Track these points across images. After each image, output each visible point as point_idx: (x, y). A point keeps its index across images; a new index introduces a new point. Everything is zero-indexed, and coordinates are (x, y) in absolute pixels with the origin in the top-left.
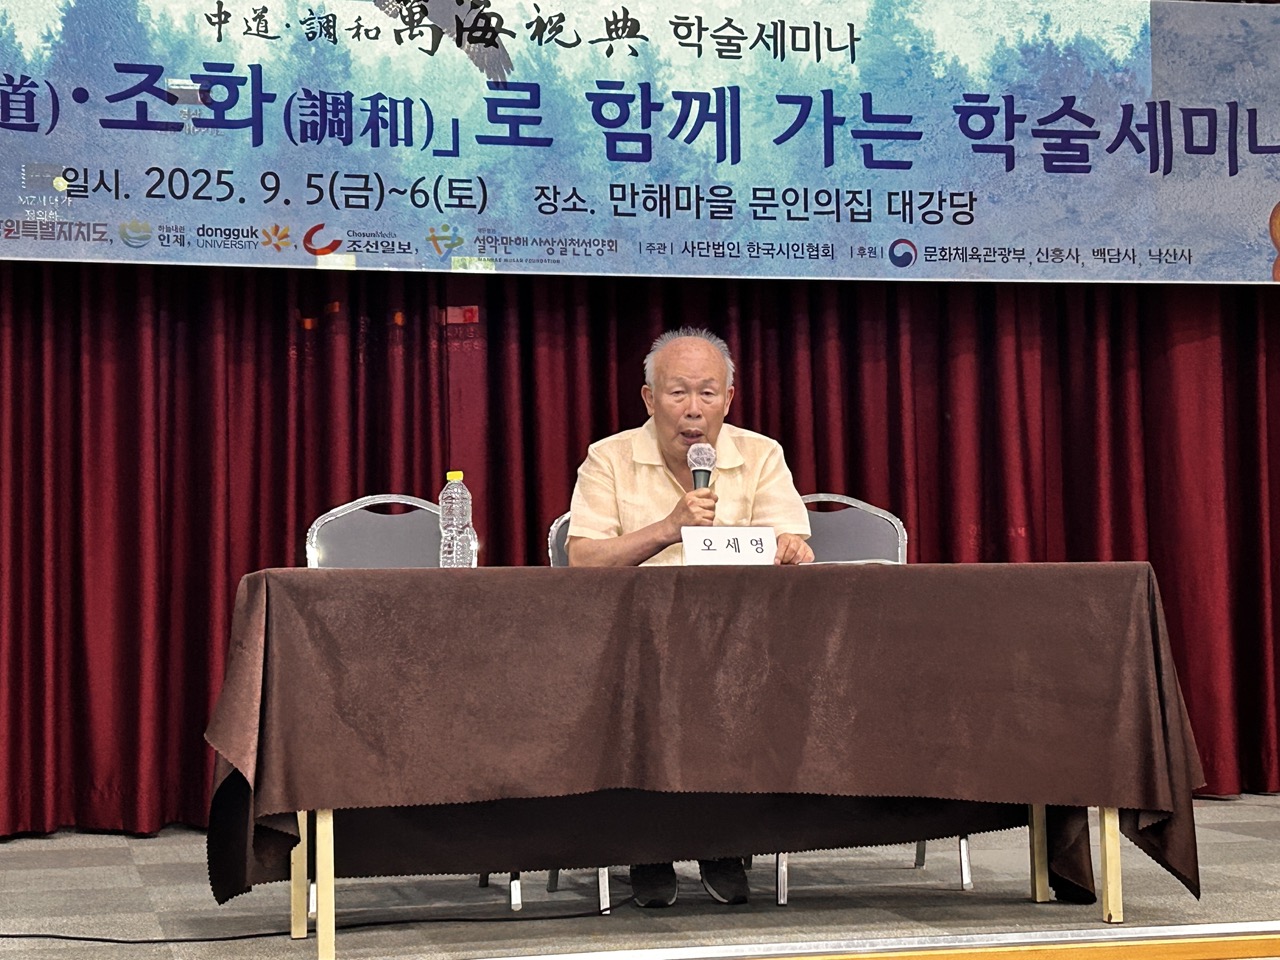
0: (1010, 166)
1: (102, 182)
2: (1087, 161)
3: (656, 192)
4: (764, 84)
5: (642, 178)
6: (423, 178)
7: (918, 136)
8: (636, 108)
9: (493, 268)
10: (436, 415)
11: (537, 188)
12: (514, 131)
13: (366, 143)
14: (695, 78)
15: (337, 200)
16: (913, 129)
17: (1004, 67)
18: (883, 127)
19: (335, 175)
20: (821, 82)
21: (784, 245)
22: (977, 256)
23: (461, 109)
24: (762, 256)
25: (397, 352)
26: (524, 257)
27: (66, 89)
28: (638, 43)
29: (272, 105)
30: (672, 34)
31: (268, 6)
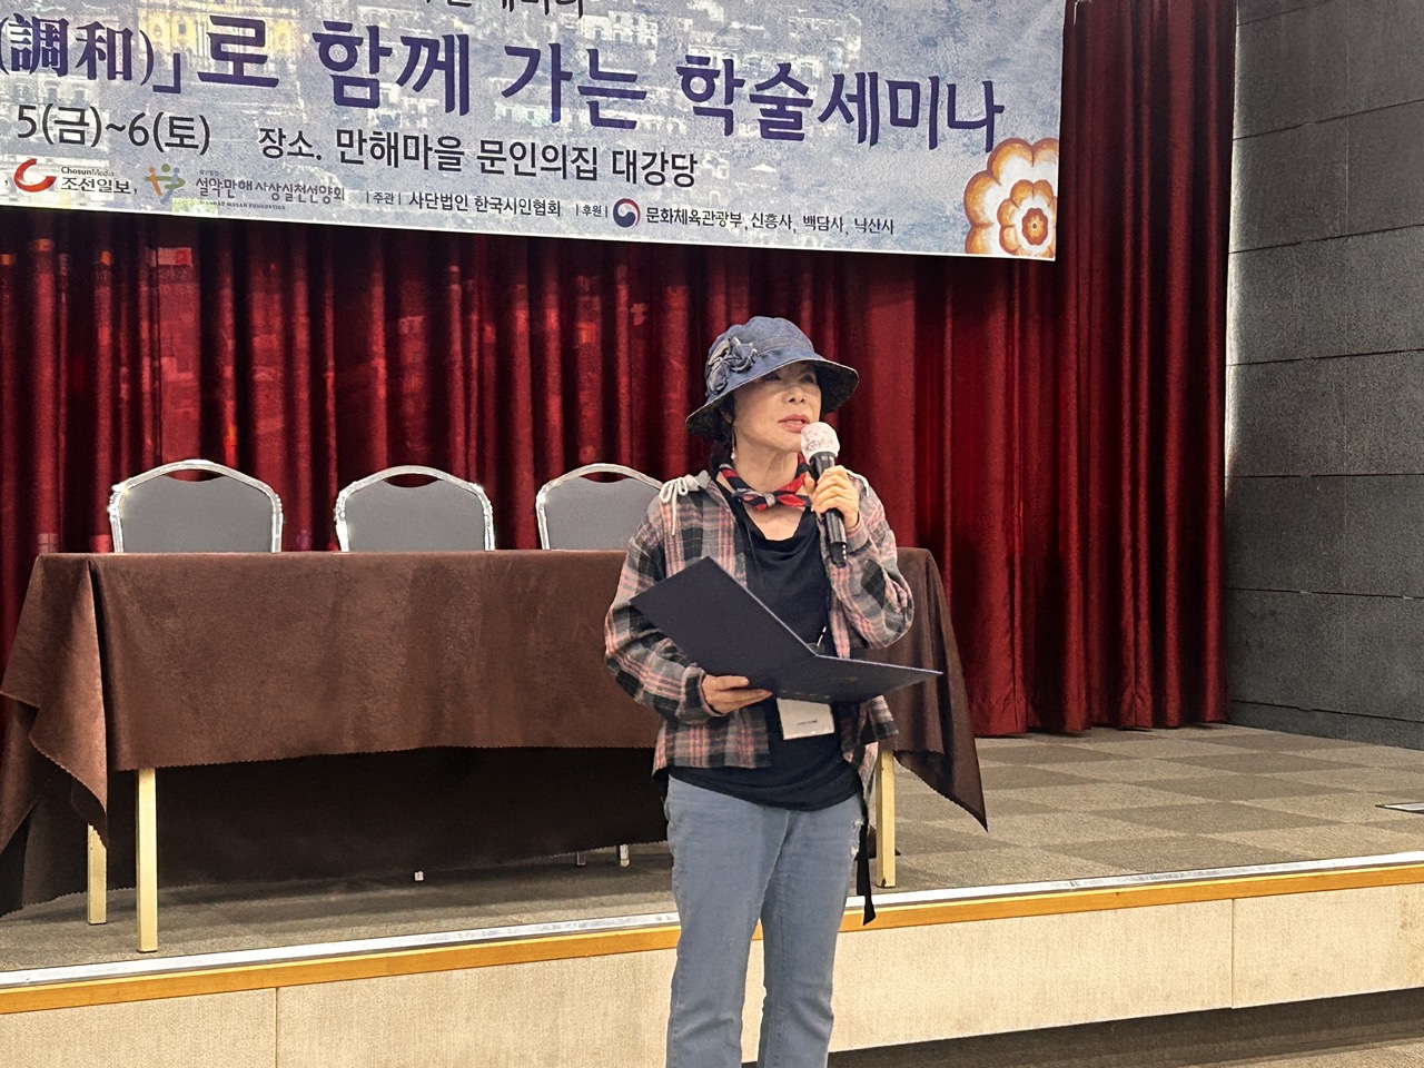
0: (729, 130)
2: (800, 128)
3: (383, 140)
4: (492, 34)
5: (370, 125)
6: (143, 115)
7: (642, 95)
8: (364, 51)
9: (216, 212)
10: (146, 362)
11: (262, 130)
12: (239, 69)
13: (83, 75)
14: (426, 23)
15: (51, 134)
16: (638, 88)
17: (724, 31)
18: (609, 85)
19: (50, 105)
20: (549, 34)
21: (512, 200)
22: (695, 219)
23: (182, 44)
24: (490, 210)
25: (104, 293)
26: (248, 202)
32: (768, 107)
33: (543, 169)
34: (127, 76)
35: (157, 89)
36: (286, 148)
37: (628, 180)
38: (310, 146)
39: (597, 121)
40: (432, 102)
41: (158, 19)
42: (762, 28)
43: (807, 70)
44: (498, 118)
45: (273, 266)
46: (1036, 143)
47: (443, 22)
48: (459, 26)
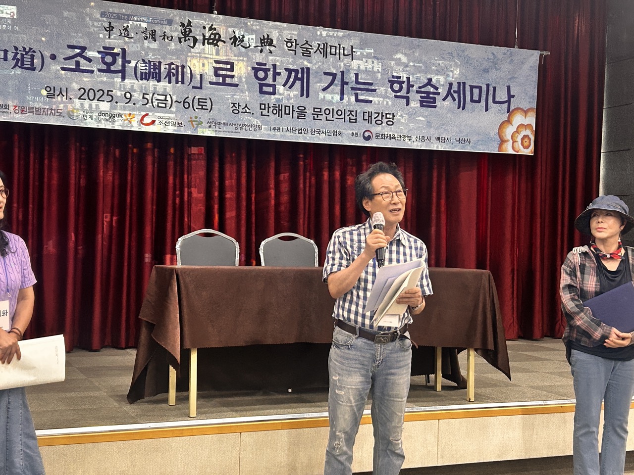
0: (408, 104)
1: (61, 92)
2: (435, 103)
3: (277, 107)
4: (319, 67)
5: (272, 101)
6: (188, 97)
7: (375, 90)
8: (270, 74)
9: (214, 134)
10: (186, 189)
11: (232, 103)
12: (224, 80)
13: (166, 82)
14: (293, 63)
15: (154, 104)
16: (373, 88)
17: (407, 66)
18: (362, 87)
19: (154, 94)
20: (340, 68)
22: (394, 138)
23: (203, 70)
24: (316, 134)
25: (171, 164)
26: (226, 130)
27: (47, 54)
28: (272, 48)
29: (130, 65)
30: (285, 46)
31: (129, 25)
32: (423, 95)
33: (336, 118)
34: (183, 82)
35: (194, 87)
36: (241, 110)
37: (369, 123)
38: (249, 109)
39: (357, 100)
40: (296, 93)
41: (195, 61)
42: (421, 65)
43: (438, 81)
44: (320, 99)
45: (234, 155)
46: (527, 109)
47: (300, 63)
48: (306, 64)
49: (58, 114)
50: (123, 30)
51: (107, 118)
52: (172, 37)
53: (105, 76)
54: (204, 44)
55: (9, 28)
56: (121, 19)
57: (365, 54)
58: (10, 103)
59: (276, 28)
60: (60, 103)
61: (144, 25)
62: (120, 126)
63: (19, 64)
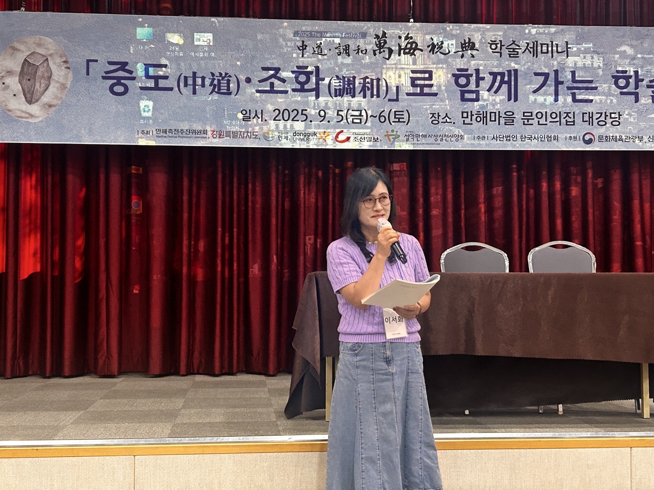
0: (637, 101)
1: (256, 115)
3: (481, 114)
4: (528, 68)
5: (475, 108)
6: (384, 111)
7: (596, 88)
8: (473, 79)
9: (412, 147)
11: (431, 114)
12: (422, 90)
13: (361, 97)
14: (499, 66)
15: (349, 120)
16: (594, 86)
17: (634, 58)
18: (580, 85)
19: (349, 109)
20: (553, 67)
21: (536, 136)
22: (621, 139)
23: (400, 82)
24: (527, 141)
26: (425, 142)
27: (242, 78)
28: (474, 52)
29: (323, 82)
30: (489, 48)
31: (322, 42)
33: (550, 122)
34: (378, 96)
35: (390, 100)
36: (441, 120)
37: (589, 124)
38: (450, 119)
39: (575, 100)
40: (502, 97)
41: (390, 73)
42: (652, 56)
44: (530, 102)
45: (439, 169)
47: (507, 65)
48: (514, 65)
49: (254, 137)
50: (317, 48)
51: (302, 137)
52: (366, 50)
53: (299, 96)
54: (399, 55)
55: (206, 55)
56: (314, 37)
57: (582, 49)
58: (208, 128)
59: (478, 30)
60: (255, 126)
61: (337, 41)
62: (315, 144)
63: (216, 90)
